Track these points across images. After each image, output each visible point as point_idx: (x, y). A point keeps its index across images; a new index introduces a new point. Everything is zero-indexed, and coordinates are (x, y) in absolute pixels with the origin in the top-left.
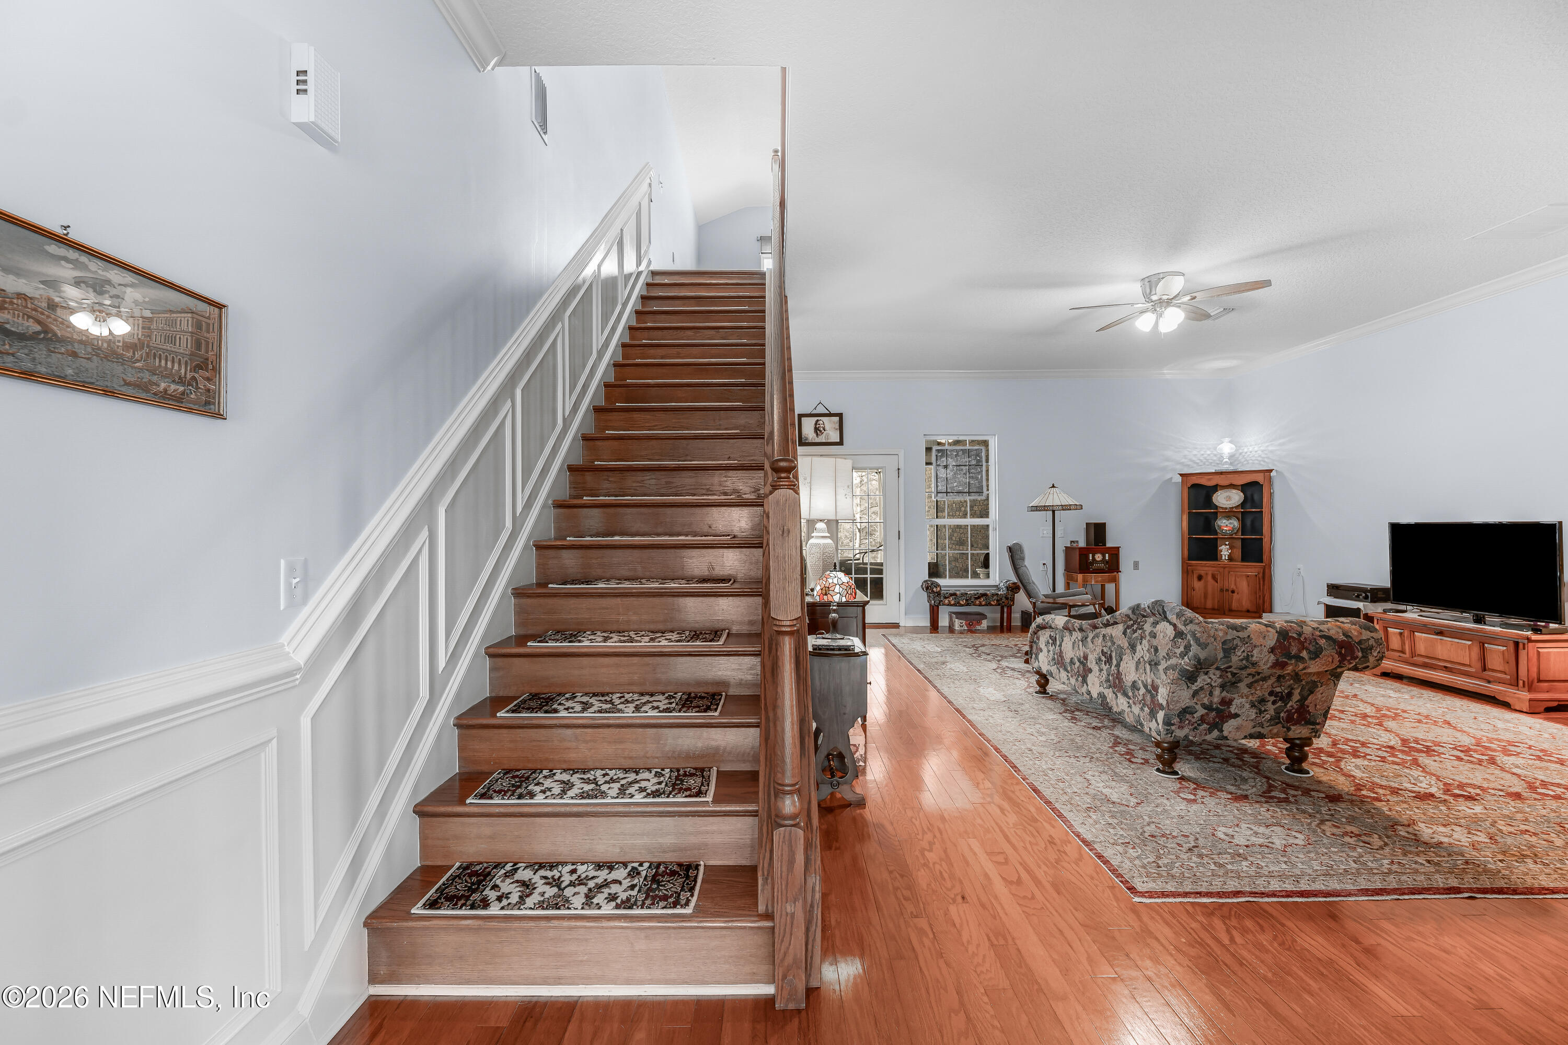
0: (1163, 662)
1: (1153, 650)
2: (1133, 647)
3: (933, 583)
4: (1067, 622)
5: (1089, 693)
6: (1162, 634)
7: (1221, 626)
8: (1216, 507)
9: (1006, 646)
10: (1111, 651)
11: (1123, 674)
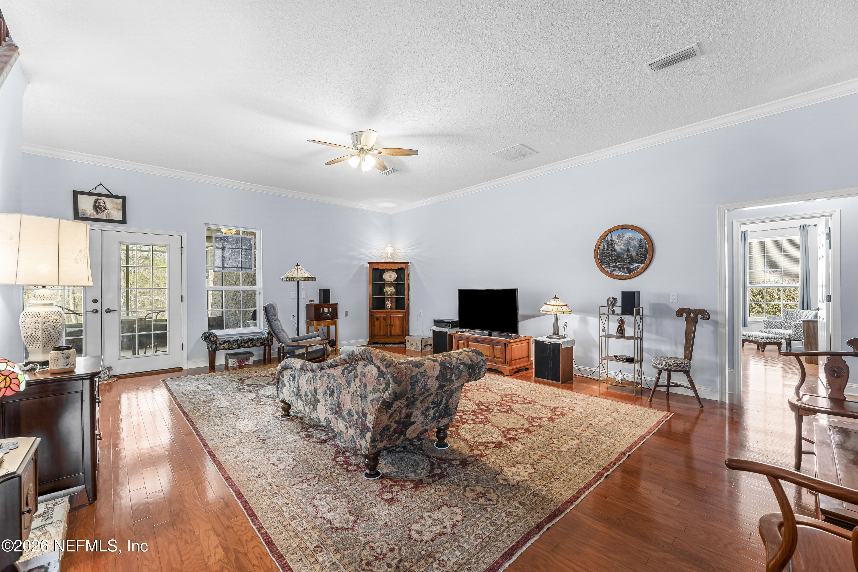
0: (370, 396)
1: (363, 386)
2: (349, 383)
3: (210, 334)
4: (303, 364)
5: (318, 418)
6: (369, 374)
7: (409, 366)
8: (385, 281)
9: (266, 376)
10: (334, 386)
11: (342, 404)
